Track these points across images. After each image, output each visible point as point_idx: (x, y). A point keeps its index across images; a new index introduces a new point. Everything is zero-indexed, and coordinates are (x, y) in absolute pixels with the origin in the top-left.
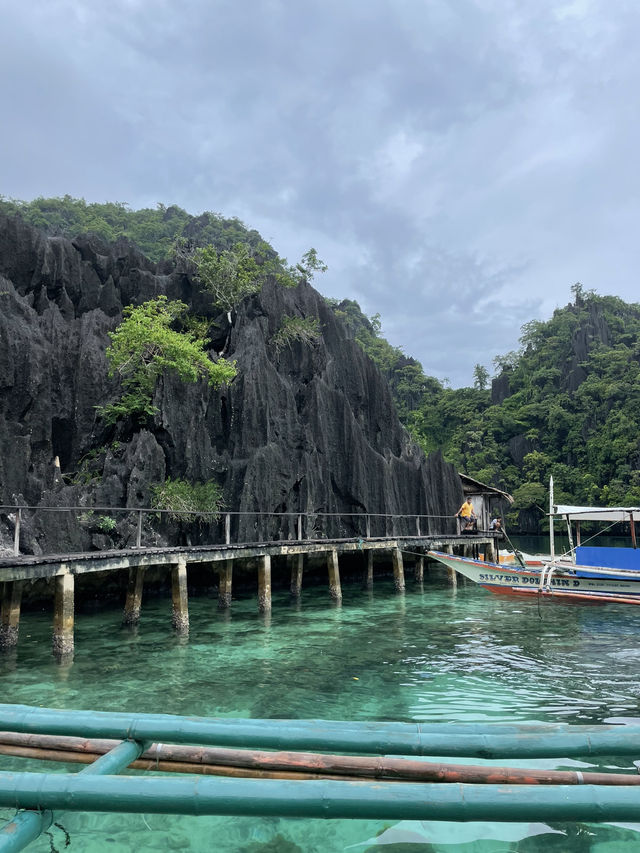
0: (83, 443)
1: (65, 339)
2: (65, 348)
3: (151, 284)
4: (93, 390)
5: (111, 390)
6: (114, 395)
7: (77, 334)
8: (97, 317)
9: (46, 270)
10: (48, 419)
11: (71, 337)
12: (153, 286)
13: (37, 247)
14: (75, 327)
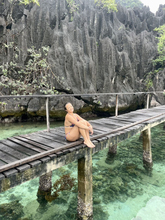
0: (145, 71)
1: (136, 40)
2: (137, 43)
3: (156, 20)
4: (146, 55)
5: (151, 55)
6: (152, 56)
7: (140, 38)
8: (145, 33)
9: (129, 20)
10: (137, 64)
11: (138, 40)
12: (156, 21)
13: (125, 13)
14: (139, 36)
